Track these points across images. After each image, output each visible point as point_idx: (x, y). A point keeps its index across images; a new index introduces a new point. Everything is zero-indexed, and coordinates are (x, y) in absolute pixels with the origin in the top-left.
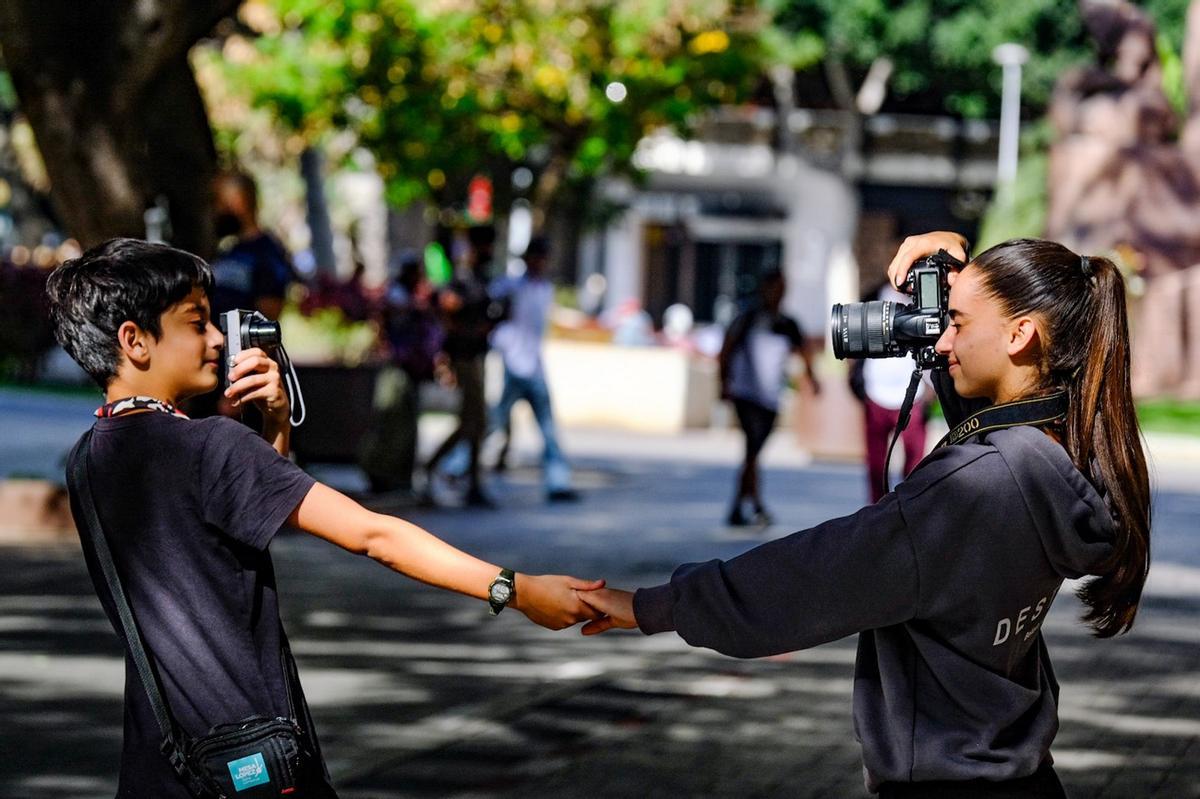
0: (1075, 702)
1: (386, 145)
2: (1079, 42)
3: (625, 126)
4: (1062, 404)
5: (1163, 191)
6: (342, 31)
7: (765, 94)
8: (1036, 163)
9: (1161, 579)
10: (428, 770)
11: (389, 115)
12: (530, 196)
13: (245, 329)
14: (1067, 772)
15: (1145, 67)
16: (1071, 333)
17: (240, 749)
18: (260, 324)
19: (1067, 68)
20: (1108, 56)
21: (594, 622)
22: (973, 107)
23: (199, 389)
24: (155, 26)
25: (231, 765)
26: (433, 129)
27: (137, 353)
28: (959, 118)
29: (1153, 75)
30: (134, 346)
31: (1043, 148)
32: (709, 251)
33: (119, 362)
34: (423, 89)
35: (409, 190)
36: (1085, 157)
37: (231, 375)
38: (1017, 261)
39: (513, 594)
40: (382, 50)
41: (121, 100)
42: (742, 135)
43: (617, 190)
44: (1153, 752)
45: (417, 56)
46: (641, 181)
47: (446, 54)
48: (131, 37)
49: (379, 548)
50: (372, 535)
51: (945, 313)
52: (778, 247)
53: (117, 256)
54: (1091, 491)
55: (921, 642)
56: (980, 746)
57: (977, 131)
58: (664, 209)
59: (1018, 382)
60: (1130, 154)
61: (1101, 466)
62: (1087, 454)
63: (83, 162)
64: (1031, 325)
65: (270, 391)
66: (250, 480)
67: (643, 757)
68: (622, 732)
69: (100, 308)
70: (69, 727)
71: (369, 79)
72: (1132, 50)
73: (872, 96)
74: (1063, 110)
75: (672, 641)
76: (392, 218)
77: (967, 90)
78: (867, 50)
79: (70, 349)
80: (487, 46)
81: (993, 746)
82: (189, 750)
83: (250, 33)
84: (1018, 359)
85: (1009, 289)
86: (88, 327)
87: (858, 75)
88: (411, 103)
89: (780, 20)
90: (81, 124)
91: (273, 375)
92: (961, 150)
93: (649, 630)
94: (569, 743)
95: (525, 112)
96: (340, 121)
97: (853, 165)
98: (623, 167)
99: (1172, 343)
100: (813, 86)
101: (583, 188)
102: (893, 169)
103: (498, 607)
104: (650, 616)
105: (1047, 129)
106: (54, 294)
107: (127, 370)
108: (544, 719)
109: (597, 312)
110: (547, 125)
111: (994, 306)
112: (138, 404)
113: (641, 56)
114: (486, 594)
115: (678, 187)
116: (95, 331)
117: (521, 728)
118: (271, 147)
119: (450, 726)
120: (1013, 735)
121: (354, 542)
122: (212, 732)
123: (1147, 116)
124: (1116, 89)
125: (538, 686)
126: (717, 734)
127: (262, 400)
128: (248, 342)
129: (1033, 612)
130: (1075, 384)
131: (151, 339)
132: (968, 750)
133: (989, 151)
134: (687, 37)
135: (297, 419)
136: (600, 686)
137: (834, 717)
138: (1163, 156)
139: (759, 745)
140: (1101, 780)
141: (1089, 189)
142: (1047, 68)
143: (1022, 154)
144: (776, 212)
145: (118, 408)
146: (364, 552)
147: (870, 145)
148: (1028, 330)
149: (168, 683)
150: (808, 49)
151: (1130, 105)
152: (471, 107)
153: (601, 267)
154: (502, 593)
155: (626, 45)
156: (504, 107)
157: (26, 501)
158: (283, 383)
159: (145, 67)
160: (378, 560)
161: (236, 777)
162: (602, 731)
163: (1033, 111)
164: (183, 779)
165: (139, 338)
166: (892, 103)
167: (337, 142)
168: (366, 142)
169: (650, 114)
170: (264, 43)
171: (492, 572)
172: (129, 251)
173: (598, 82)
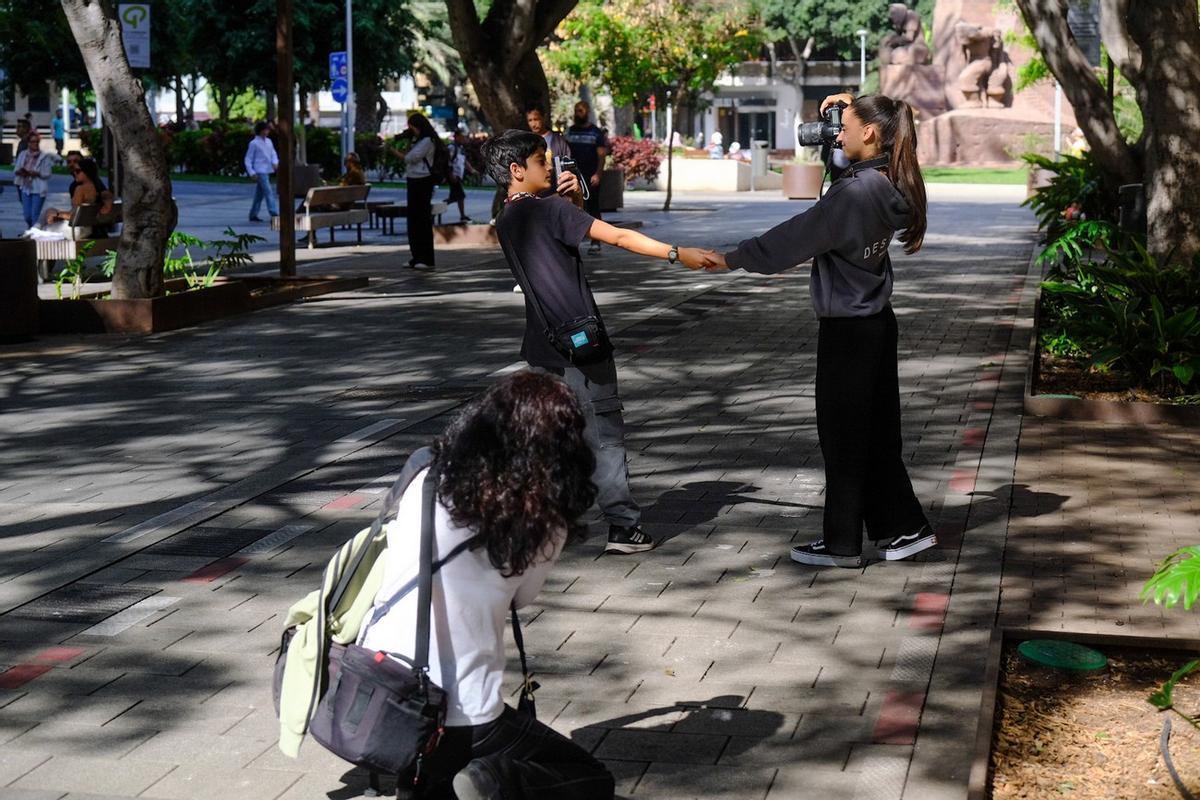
0: (899, 288)
1: (614, 81)
2: (889, 25)
3: (710, 70)
4: (886, 160)
5: (926, 83)
6: (594, 38)
7: (764, 54)
8: (875, 75)
9: (929, 238)
10: (645, 328)
11: (614, 70)
12: (672, 100)
13: (562, 163)
14: (899, 315)
15: (916, 34)
16: (888, 131)
17: (576, 331)
18: (568, 161)
19: (885, 36)
20: (901, 31)
21: (709, 266)
22: (847, 55)
23: (545, 188)
24: (520, 39)
25: (572, 337)
26: (633, 74)
27: (518, 175)
28: (842, 59)
29: (920, 37)
30: (517, 172)
31: (876, 69)
32: (744, 118)
33: (511, 179)
34: (627, 58)
35: (622, 100)
36: (894, 72)
37: (559, 182)
38: (869, 102)
39: (678, 255)
40: (610, 46)
41: (508, 69)
42: (755, 72)
43: (708, 96)
44: (932, 306)
45: (625, 45)
46: (716, 91)
47: (636, 44)
48: (511, 43)
49: (623, 242)
50: (620, 237)
51: (841, 126)
52: (774, 114)
53: (507, 137)
54: (897, 193)
55: (835, 259)
56: (857, 302)
57: (850, 64)
58: (727, 103)
59: (869, 151)
60: (912, 69)
61: (900, 184)
62: (896, 179)
63: (495, 95)
64: (872, 128)
65: (575, 187)
66: (570, 218)
67: (730, 319)
68: (721, 310)
69: (502, 158)
70: (503, 318)
71: (606, 56)
72: (911, 26)
73: (807, 53)
74: (884, 54)
75: (740, 272)
76: (616, 111)
77: (845, 49)
78: (804, 34)
79: (491, 175)
80: (652, 40)
81: (862, 302)
82: (555, 333)
83: (559, 40)
84: (867, 142)
85: (863, 114)
86: (498, 166)
87: (802, 45)
88: (624, 64)
89: (768, 24)
90: (493, 80)
91: (575, 180)
92: (843, 72)
93: (733, 268)
94: (699, 315)
95: (668, 66)
96: (595, 73)
97: (801, 81)
98: (709, 86)
99: (932, 145)
100: (783, 50)
101: (694, 95)
102: (816, 81)
103: (672, 261)
104: (732, 263)
105: (878, 62)
106: (484, 154)
107: (515, 182)
108: (691, 306)
109: (702, 144)
110: (678, 70)
111: (857, 121)
112: (521, 196)
113: (714, 41)
114: (667, 256)
115: (731, 93)
116: (501, 167)
117: (680, 310)
118: (568, 87)
119: (653, 311)
120: (872, 296)
121: (612, 241)
122: (563, 325)
123: (918, 53)
124: (906, 43)
125: (688, 292)
126: (758, 308)
127: (573, 191)
128: (564, 169)
129: (880, 245)
130: (892, 152)
131: (523, 169)
132: (854, 304)
133: (856, 72)
134: (733, 32)
135: (586, 195)
136: (710, 292)
137: (805, 299)
138: (926, 69)
139: (776, 312)
140: (912, 318)
141: (896, 84)
142: (875, 37)
143: (867, 73)
144: (774, 102)
145: (514, 198)
146: (616, 245)
147: (807, 72)
148: (870, 131)
149: (544, 308)
150: (781, 34)
151: (911, 49)
152: (647, 65)
153: (702, 129)
154: (673, 255)
155: (708, 37)
156: (661, 64)
157: (480, 231)
158: (579, 183)
159: (517, 56)
160: (621, 247)
161: (575, 342)
162: (713, 309)
163: (872, 55)
164: (554, 344)
165: (519, 169)
166: (814, 55)
167: (594, 82)
168: (606, 81)
169: (718, 64)
170: (564, 44)
171: (669, 247)
172: (513, 135)
173: (697, 52)
